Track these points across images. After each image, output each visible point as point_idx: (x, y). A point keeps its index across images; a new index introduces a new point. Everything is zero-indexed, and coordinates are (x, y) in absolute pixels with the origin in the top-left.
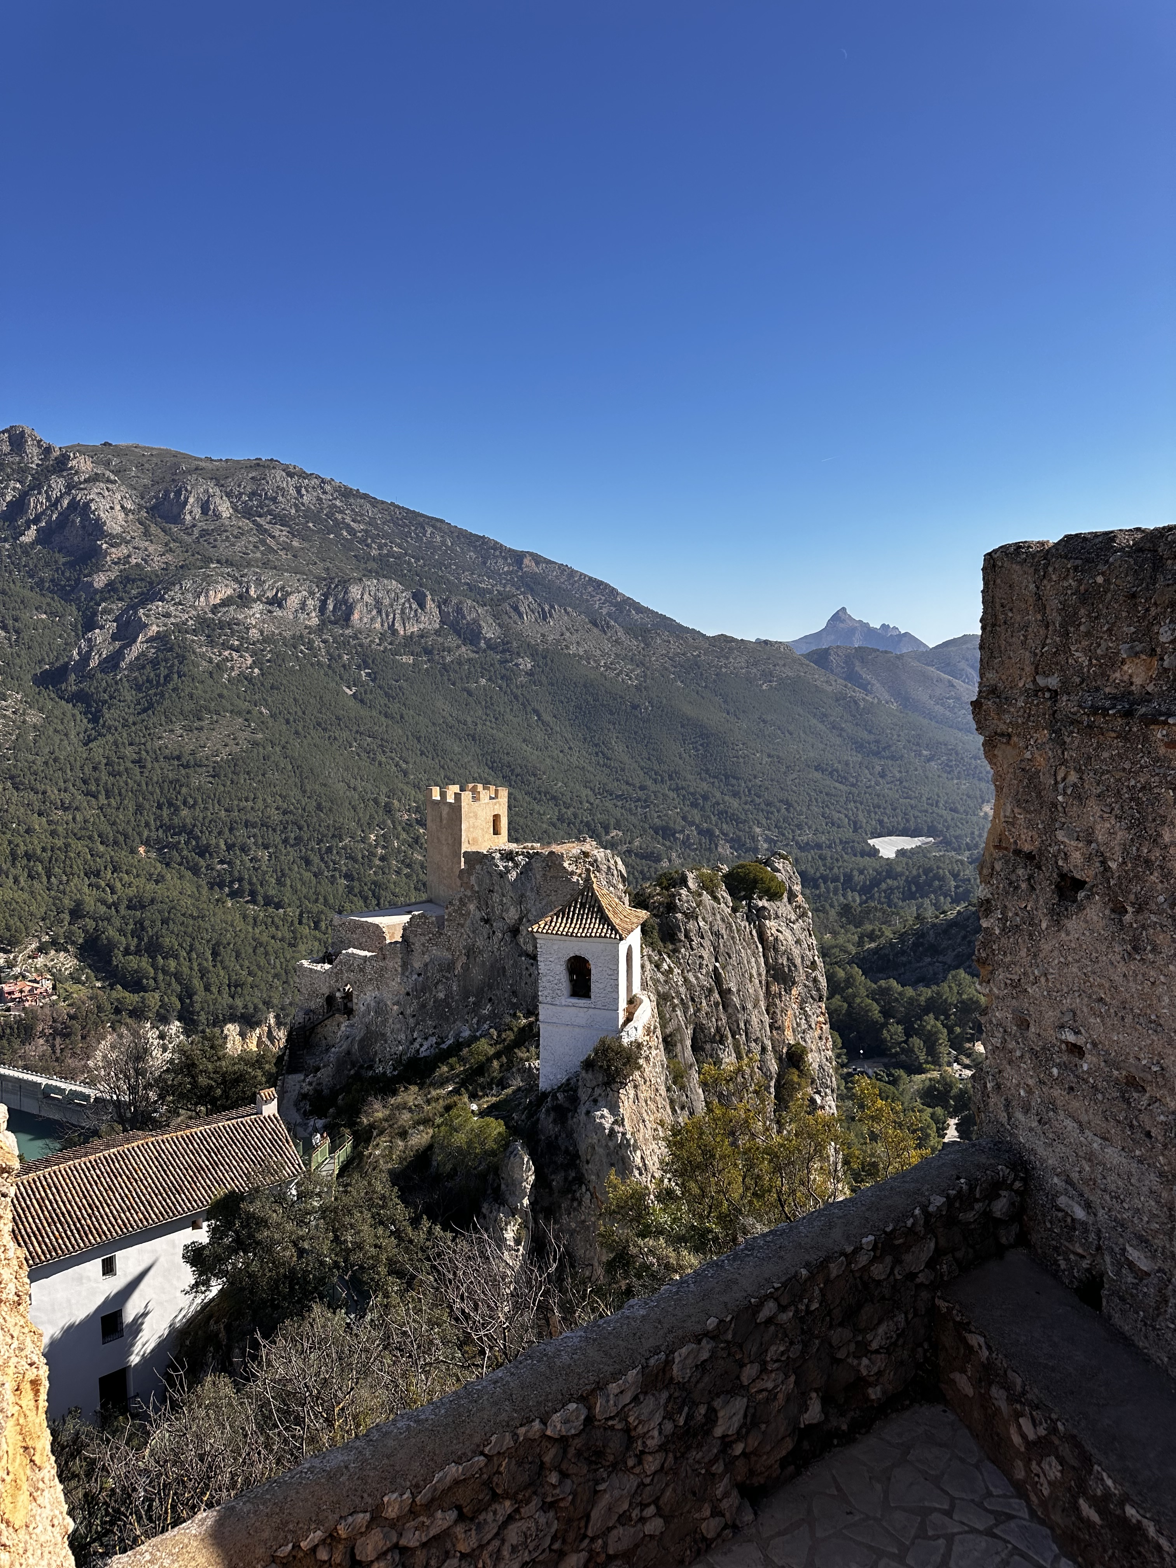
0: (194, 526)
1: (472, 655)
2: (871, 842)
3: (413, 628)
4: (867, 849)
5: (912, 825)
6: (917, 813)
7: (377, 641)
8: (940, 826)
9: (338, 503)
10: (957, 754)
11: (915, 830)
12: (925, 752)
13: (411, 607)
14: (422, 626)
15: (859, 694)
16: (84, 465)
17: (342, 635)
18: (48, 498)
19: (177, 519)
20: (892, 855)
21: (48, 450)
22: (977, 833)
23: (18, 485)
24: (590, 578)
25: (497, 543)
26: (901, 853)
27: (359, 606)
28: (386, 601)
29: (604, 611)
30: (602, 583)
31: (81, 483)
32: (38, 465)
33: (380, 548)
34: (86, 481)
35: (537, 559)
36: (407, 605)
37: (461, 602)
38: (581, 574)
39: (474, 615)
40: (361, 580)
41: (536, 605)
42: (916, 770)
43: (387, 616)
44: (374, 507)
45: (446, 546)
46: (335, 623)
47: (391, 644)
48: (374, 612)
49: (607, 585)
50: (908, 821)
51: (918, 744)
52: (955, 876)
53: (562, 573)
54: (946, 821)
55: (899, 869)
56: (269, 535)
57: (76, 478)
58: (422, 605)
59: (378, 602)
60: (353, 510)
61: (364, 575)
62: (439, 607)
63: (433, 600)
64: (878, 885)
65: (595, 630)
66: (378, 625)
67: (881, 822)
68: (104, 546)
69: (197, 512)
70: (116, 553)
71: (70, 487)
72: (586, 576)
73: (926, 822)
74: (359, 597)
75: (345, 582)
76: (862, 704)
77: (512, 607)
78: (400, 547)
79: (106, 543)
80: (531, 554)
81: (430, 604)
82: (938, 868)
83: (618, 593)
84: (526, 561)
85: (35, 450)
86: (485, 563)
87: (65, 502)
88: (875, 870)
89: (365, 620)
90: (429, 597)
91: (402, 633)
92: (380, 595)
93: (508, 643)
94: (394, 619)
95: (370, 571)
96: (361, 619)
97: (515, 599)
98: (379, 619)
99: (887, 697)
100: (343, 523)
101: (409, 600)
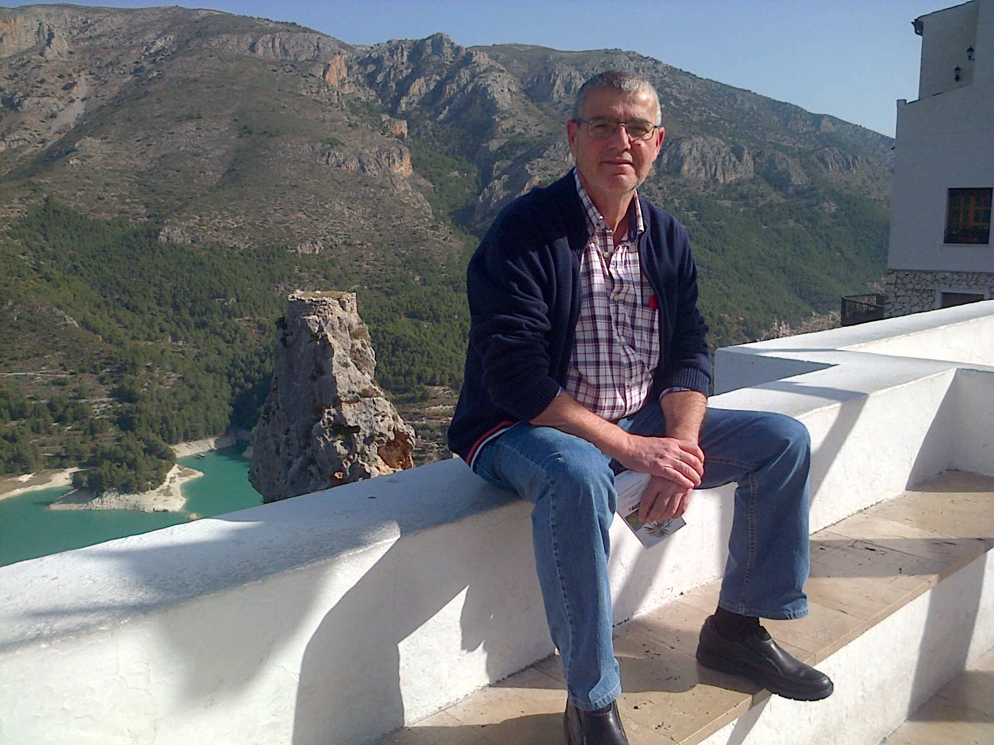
0: (560, 102)
1: (782, 201)
3: (732, 178)
7: (702, 188)
13: (730, 160)
14: (739, 176)
16: (482, 60)
17: (674, 183)
18: (458, 86)
19: (547, 97)
21: (458, 49)
23: (438, 78)
24: (883, 136)
25: (797, 107)
27: (688, 159)
28: (711, 155)
31: (481, 73)
32: (451, 62)
33: (701, 114)
34: (484, 71)
35: (834, 120)
36: (727, 158)
37: (773, 154)
38: (875, 132)
39: (784, 166)
40: (690, 138)
41: (840, 156)
43: (711, 168)
46: (669, 173)
47: (713, 190)
48: (700, 164)
57: (478, 70)
58: (740, 158)
59: (703, 155)
61: (693, 134)
62: (754, 159)
63: (749, 153)
66: (702, 175)
68: (497, 120)
69: (562, 90)
70: (506, 125)
71: (473, 76)
72: (878, 134)
74: (688, 152)
75: (678, 140)
77: (818, 158)
78: (716, 113)
79: (498, 117)
80: (828, 117)
81: (746, 157)
84: (824, 122)
85: (450, 51)
86: (786, 125)
87: (470, 88)
89: (693, 171)
90: (746, 151)
91: (722, 181)
92: (706, 151)
93: (814, 189)
94: (716, 170)
96: (689, 170)
98: (704, 171)
100: (671, 95)
101: (729, 154)
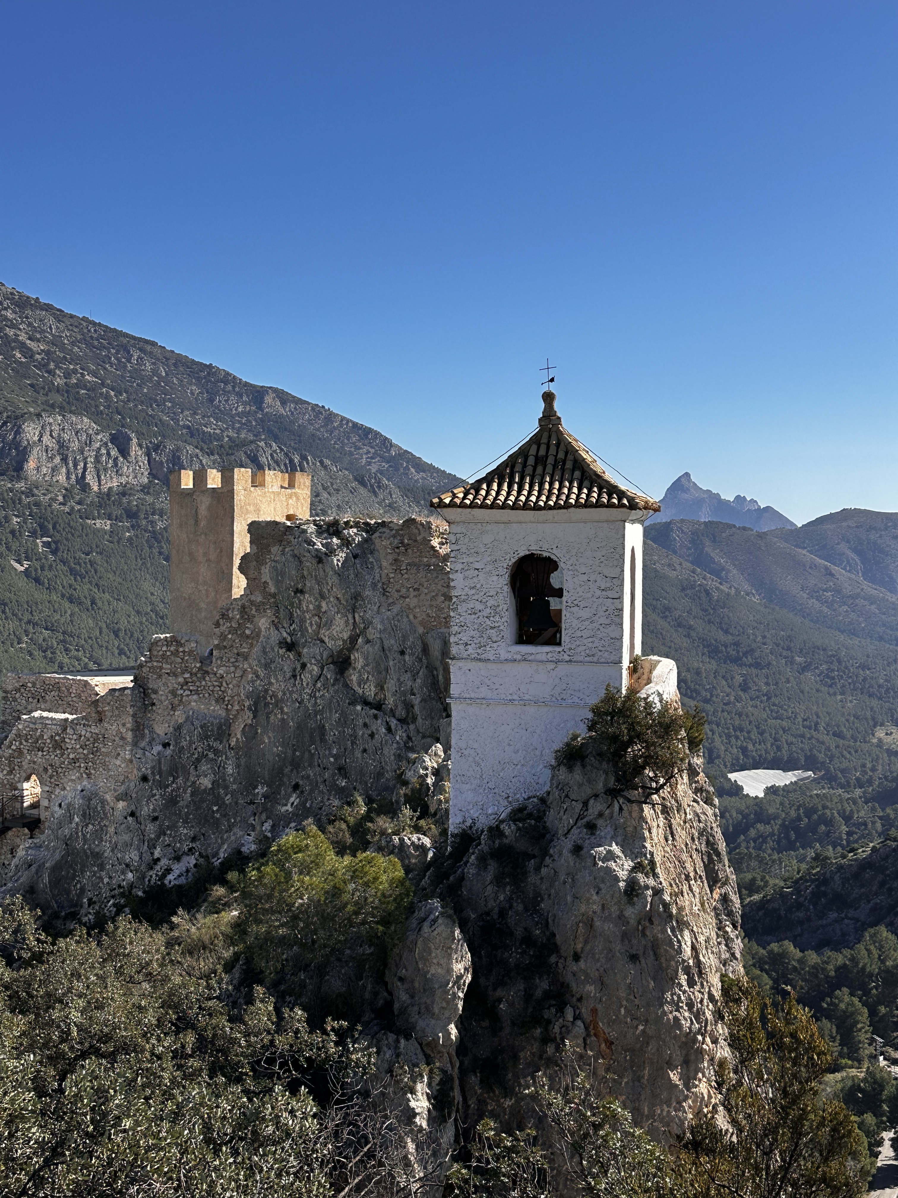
2: (733, 776)
3: (112, 483)
4: (727, 786)
5: (785, 754)
6: (791, 739)
7: (60, 498)
8: (821, 757)
10: (839, 662)
11: (789, 761)
12: (798, 659)
13: (108, 454)
14: (123, 480)
15: (712, 582)
17: (11, 490)
20: (761, 795)
22: (869, 765)
24: (355, 425)
25: (228, 374)
26: (771, 791)
27: (35, 451)
28: (75, 445)
29: (374, 468)
30: (370, 430)
33: (67, 375)
35: (283, 397)
36: (104, 451)
37: (178, 449)
38: (343, 418)
40: (39, 415)
41: (281, 456)
42: (788, 681)
43: (75, 465)
44: (59, 321)
45: (159, 376)
46: (3, 473)
47: (79, 503)
48: (57, 460)
49: (377, 434)
50: (779, 749)
51: (789, 649)
52: (847, 818)
53: (317, 417)
54: (828, 749)
55: (771, 811)
58: (124, 452)
59: (62, 446)
60: (30, 324)
61: (44, 410)
62: (148, 454)
63: (140, 446)
64: (745, 831)
65: (362, 490)
66: (62, 478)
67: (744, 750)
72: (348, 421)
73: (802, 750)
74: (36, 438)
75: (17, 418)
76: (715, 595)
77: (248, 457)
78: (95, 374)
80: (275, 390)
81: (135, 450)
82: (824, 807)
83: (391, 445)
84: (268, 399)
86: (211, 400)
88: (740, 812)
89: (44, 470)
90: (135, 441)
91: (96, 488)
92: (66, 437)
94: (85, 469)
95: (53, 406)
96: (38, 469)
97: (253, 446)
98: (64, 470)
99: (747, 587)
100: (16, 340)
101: (106, 444)
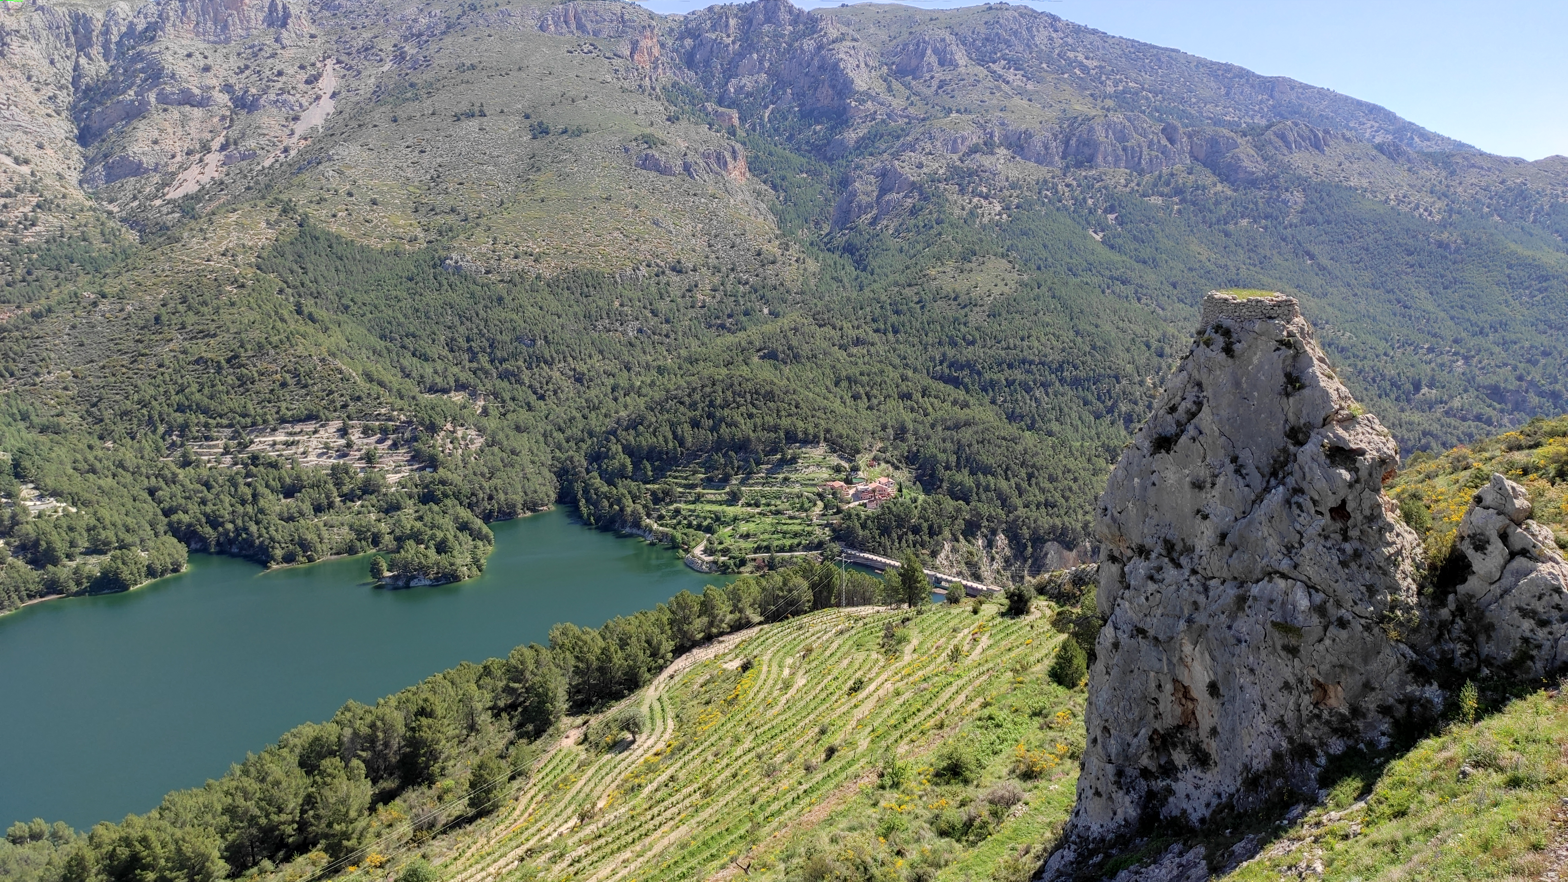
9: (1070, 40)
16: (831, 26)
19: (916, 72)
21: (799, 13)
31: (829, 44)
33: (1115, 84)
34: (833, 42)
35: (1292, 84)
44: (1104, 42)
46: (1077, 165)
48: (1120, 151)
53: (1323, 99)
56: (1004, 81)
57: (825, 40)
60: (1085, 47)
66: (1123, 165)
68: (853, 104)
70: (864, 110)
71: (819, 48)
78: (1136, 82)
79: (854, 100)
85: (788, 16)
87: (816, 63)
100: (1076, 61)
